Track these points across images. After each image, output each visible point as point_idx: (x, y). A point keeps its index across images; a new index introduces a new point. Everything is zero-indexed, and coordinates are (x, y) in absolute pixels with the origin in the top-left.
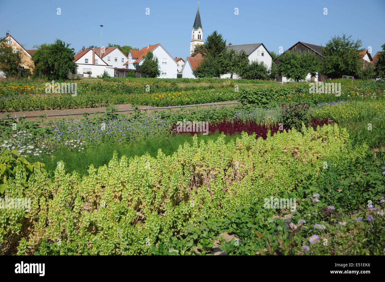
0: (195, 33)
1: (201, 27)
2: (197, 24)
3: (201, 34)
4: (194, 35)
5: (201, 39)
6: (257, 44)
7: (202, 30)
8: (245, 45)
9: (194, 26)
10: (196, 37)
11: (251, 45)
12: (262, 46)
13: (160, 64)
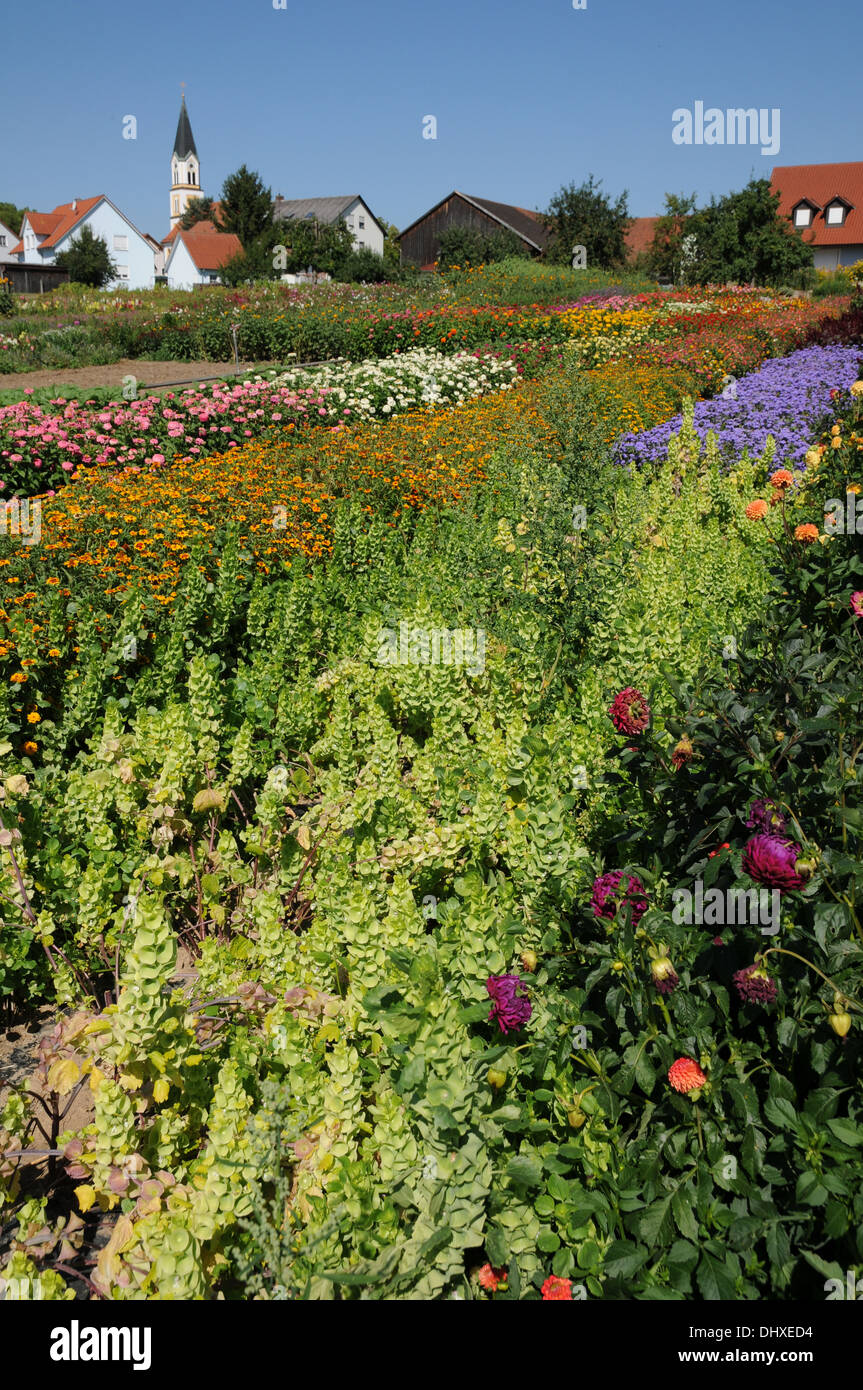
0: (179, 169)
1: (195, 152)
2: (185, 144)
3: (196, 169)
4: (177, 174)
5: (197, 182)
6: (345, 198)
7: (197, 158)
8: (317, 200)
9: (176, 149)
10: (183, 180)
11: (331, 199)
12: (360, 207)
13: (110, 249)
